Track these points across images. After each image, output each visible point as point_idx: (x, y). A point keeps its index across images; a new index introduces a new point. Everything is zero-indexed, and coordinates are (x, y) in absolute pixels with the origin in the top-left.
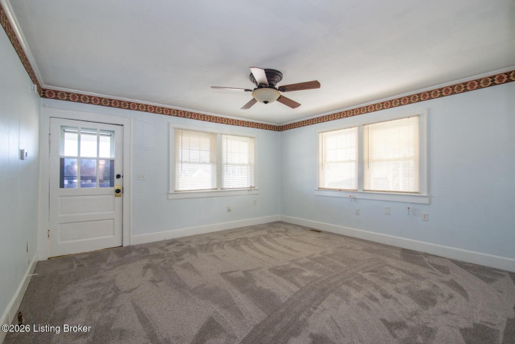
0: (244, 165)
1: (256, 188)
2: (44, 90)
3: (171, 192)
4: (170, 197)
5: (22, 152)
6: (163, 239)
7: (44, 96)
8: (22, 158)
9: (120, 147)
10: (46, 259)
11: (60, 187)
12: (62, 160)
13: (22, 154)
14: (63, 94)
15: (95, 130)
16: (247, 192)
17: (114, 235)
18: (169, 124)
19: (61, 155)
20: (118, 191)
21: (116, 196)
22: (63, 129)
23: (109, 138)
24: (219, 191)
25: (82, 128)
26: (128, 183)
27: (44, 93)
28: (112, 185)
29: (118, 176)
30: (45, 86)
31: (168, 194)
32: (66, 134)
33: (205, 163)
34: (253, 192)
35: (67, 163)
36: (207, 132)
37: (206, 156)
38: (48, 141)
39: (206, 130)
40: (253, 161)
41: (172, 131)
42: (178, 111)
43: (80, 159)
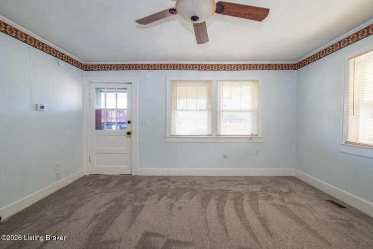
0: (245, 111)
1: (259, 136)
2: (86, 66)
3: (167, 136)
4: (167, 140)
6: (161, 175)
7: (86, 70)
8: (37, 109)
9: (130, 100)
10: (88, 175)
11: (96, 129)
12: (98, 111)
13: (37, 107)
15: (115, 89)
16: (248, 140)
17: (126, 165)
18: (166, 77)
19: (96, 108)
20: (129, 133)
21: (127, 137)
23: (126, 94)
24: (214, 137)
25: (107, 88)
26: (135, 128)
27: (86, 68)
29: (129, 122)
30: (86, 63)
31: (165, 137)
33: (201, 110)
34: (254, 140)
36: (201, 81)
37: (203, 103)
39: (201, 79)
40: (256, 107)
41: (168, 83)
42: (174, 65)
43: (106, 110)
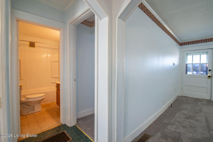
2: (181, 43)
5: (174, 63)
7: (181, 45)
8: (174, 65)
9: (211, 58)
10: (181, 96)
11: (186, 74)
12: (187, 65)
13: (174, 64)
14: (187, 43)
15: (199, 53)
17: (207, 94)
19: (186, 63)
21: (208, 79)
22: (187, 54)
23: (206, 55)
25: (194, 53)
27: (181, 44)
28: (207, 74)
29: (210, 70)
30: (181, 42)
32: (188, 56)
35: (188, 66)
38: (182, 59)
43: (193, 64)
